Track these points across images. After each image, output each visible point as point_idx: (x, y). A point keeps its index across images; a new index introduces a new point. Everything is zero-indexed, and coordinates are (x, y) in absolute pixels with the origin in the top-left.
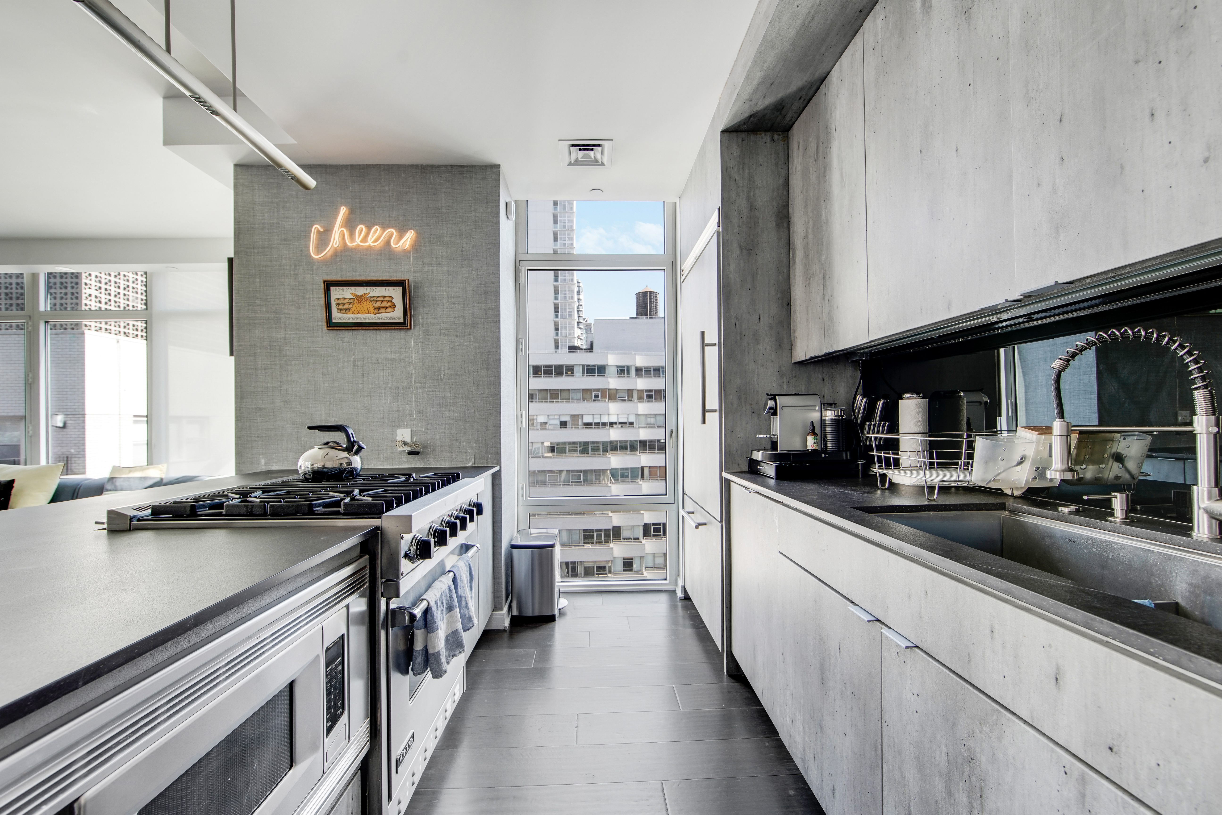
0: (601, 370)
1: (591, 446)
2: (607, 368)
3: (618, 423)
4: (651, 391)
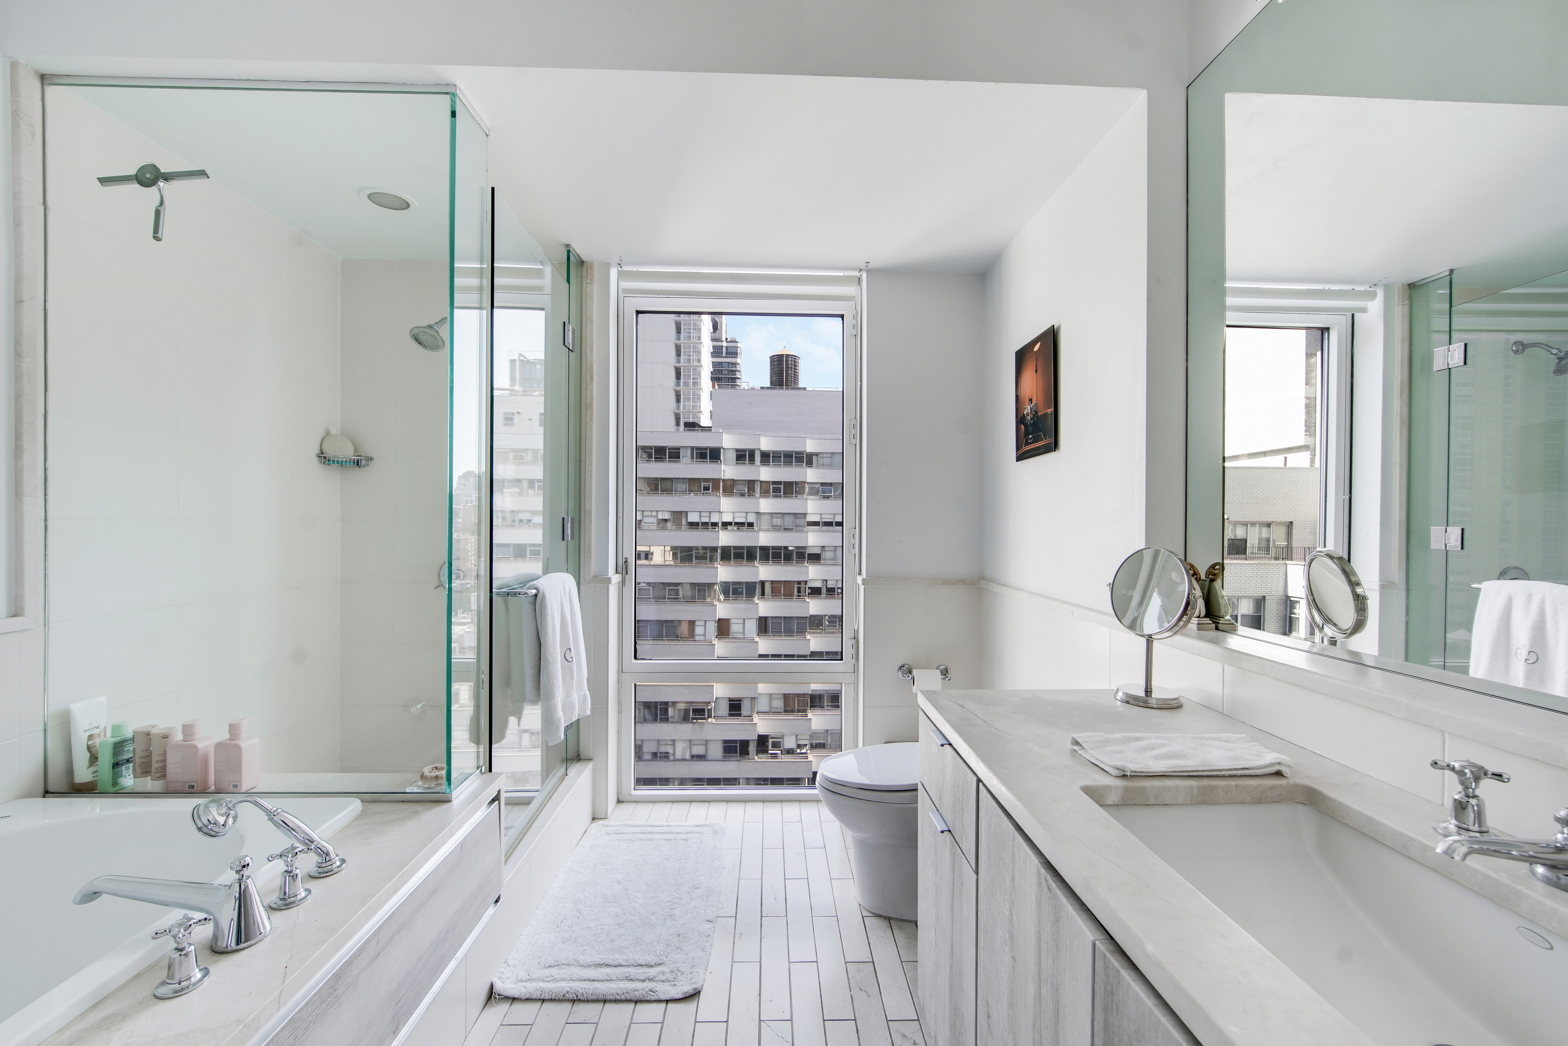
0: (715, 454)
1: (695, 553)
2: (722, 451)
3: (733, 524)
4: (779, 483)
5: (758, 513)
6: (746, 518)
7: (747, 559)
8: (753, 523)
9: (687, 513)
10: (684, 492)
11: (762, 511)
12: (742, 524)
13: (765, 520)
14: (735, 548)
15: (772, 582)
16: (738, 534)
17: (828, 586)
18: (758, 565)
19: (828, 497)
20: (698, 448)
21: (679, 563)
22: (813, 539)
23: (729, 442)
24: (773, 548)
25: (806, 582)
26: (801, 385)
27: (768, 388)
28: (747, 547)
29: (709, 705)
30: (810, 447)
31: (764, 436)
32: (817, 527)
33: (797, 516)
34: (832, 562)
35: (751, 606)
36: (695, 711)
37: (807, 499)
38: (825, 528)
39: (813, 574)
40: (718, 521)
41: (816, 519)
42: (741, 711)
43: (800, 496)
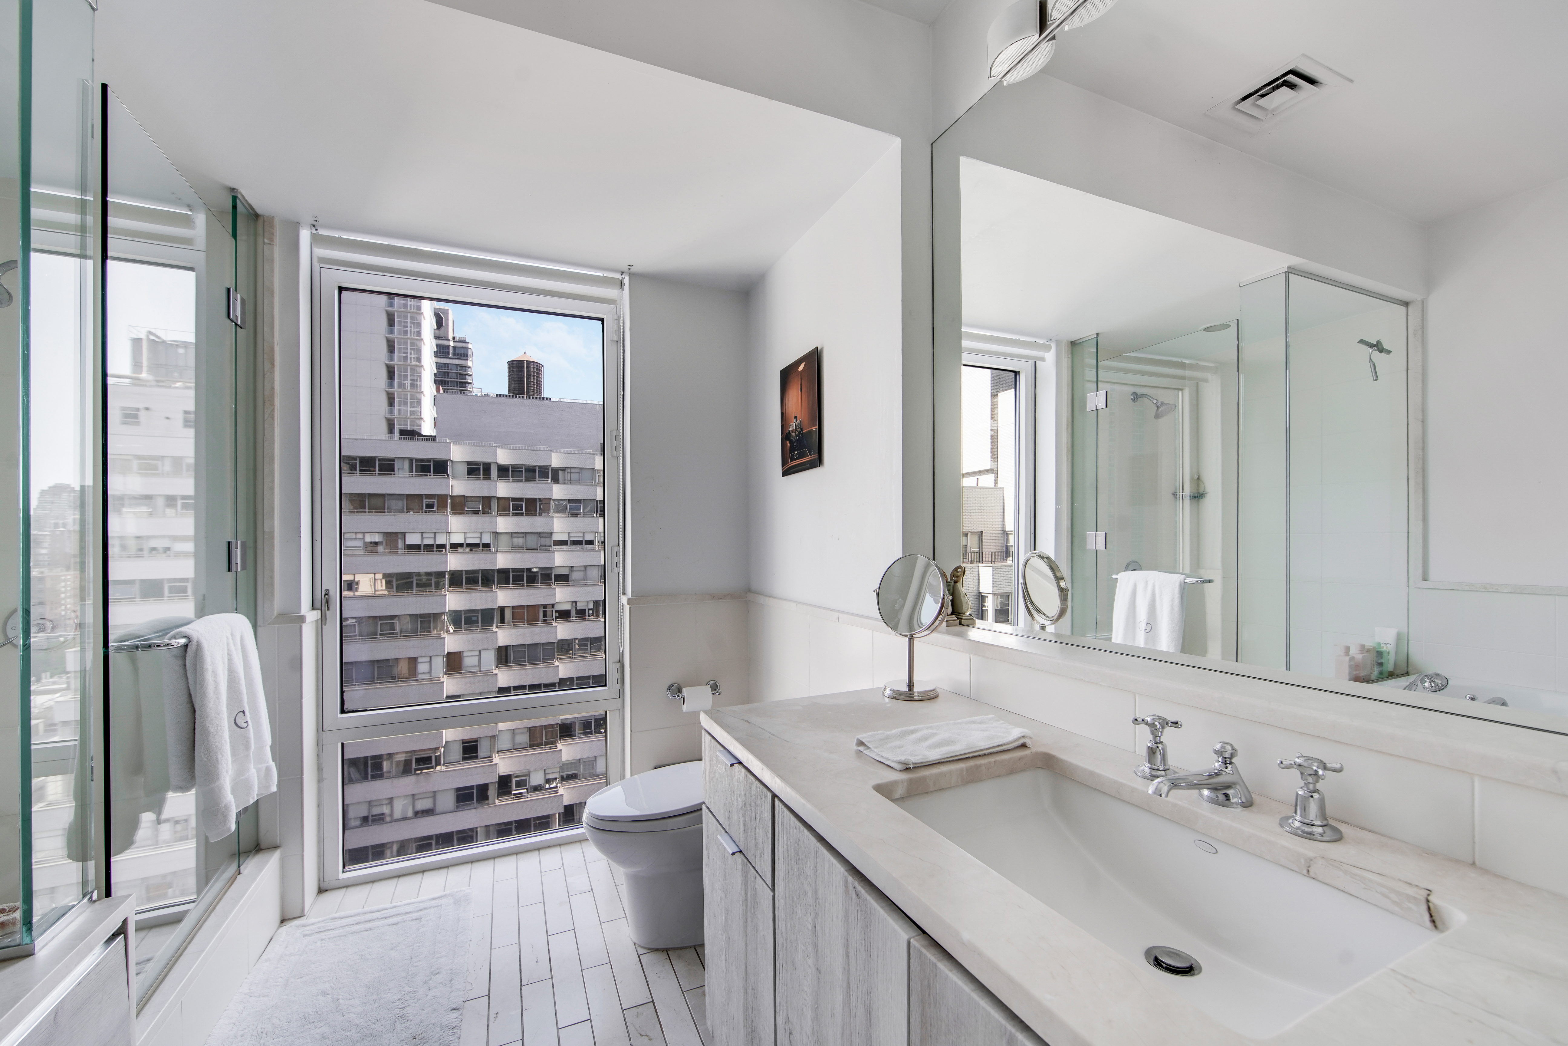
0: (440, 467)
1: (417, 580)
2: (449, 464)
3: (465, 545)
4: (521, 499)
5: (496, 534)
6: (481, 538)
7: (482, 583)
8: (490, 544)
9: (404, 534)
10: (401, 511)
11: (500, 530)
12: (477, 545)
13: (504, 540)
14: (467, 572)
15: (513, 607)
16: (471, 556)
17: (578, 608)
18: (496, 590)
19: (577, 515)
20: (417, 460)
21: (395, 592)
22: (560, 560)
23: (458, 453)
24: (514, 570)
25: (553, 605)
26: (545, 394)
27: (505, 396)
28: (482, 570)
29: (437, 751)
30: (556, 461)
31: (502, 448)
32: (565, 547)
33: (542, 535)
34: (582, 583)
35: (488, 635)
36: (419, 761)
37: (553, 517)
38: (573, 547)
39: (561, 596)
40: (445, 543)
41: (564, 537)
42: (477, 753)
43: (544, 514)
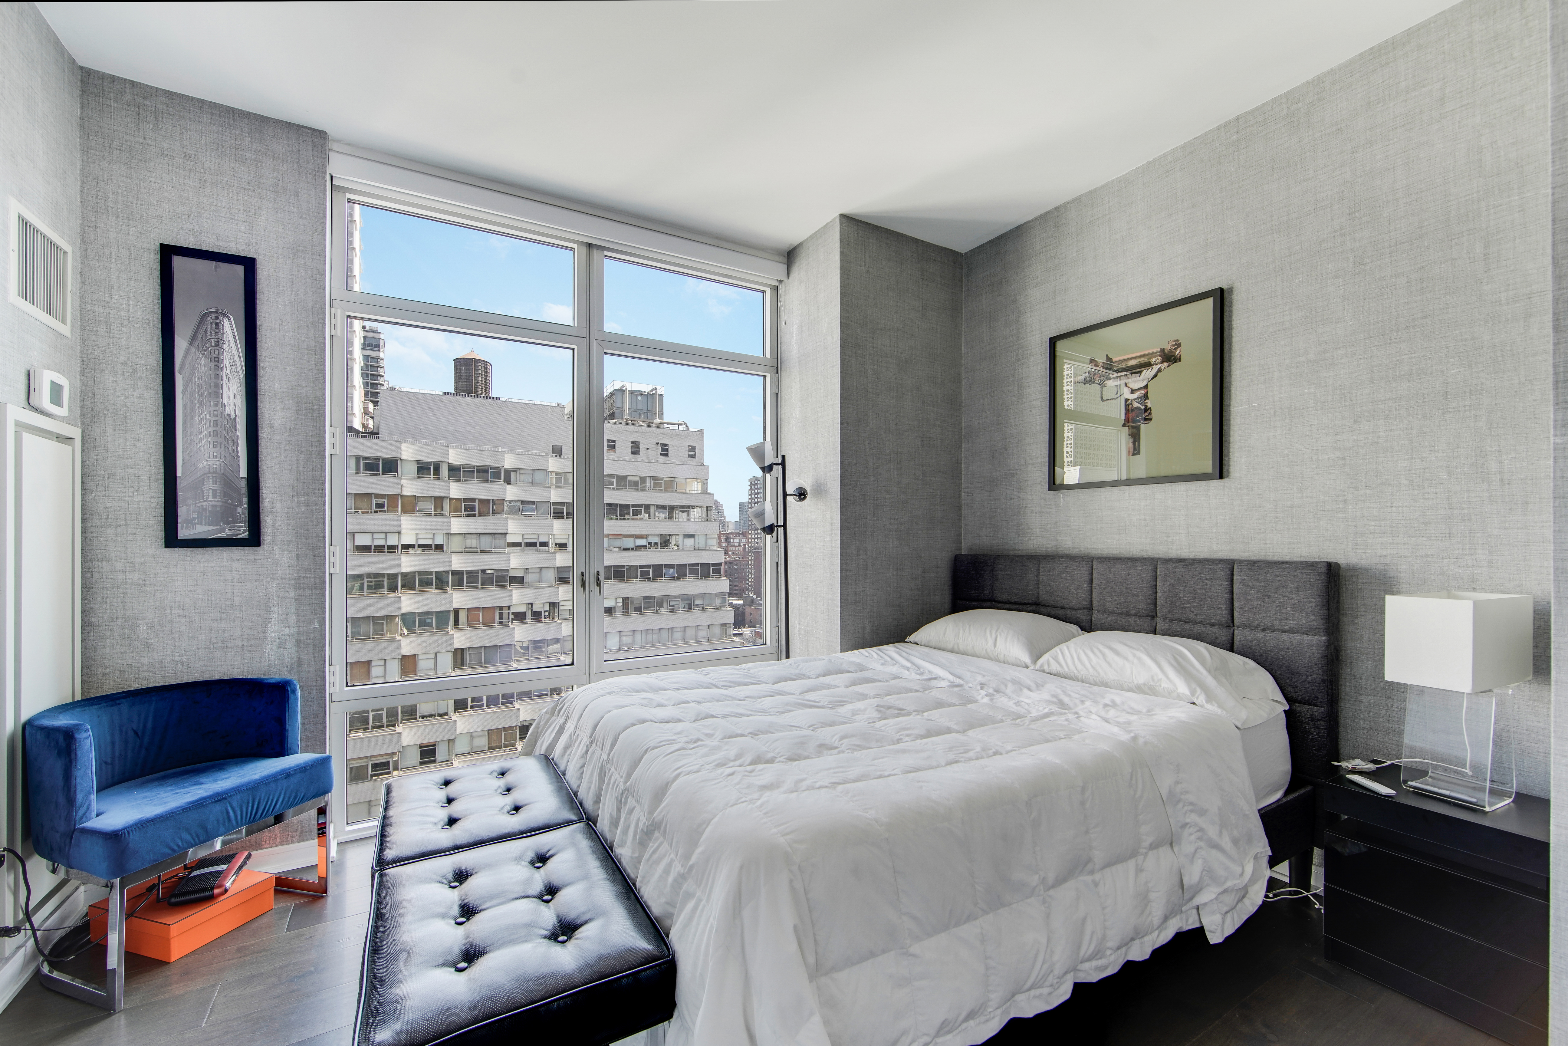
0: (390, 467)
1: (368, 582)
2: (399, 462)
3: (416, 546)
4: (473, 500)
5: (448, 534)
6: (433, 539)
7: (436, 585)
8: (443, 545)
9: (353, 534)
11: (452, 532)
12: (429, 546)
13: (457, 541)
14: (420, 573)
15: (468, 610)
16: (423, 557)
17: (533, 610)
18: (451, 592)
19: (530, 516)
20: (365, 458)
22: (516, 561)
23: (408, 452)
24: (468, 572)
25: (509, 607)
26: (494, 394)
27: (452, 394)
28: (436, 572)
29: (394, 756)
30: (508, 462)
31: (453, 448)
32: (519, 548)
33: (495, 536)
34: (536, 585)
35: (445, 637)
36: (376, 766)
37: (507, 518)
38: (528, 549)
39: (517, 598)
40: (397, 544)
41: (518, 539)
42: (435, 757)
43: (498, 516)
